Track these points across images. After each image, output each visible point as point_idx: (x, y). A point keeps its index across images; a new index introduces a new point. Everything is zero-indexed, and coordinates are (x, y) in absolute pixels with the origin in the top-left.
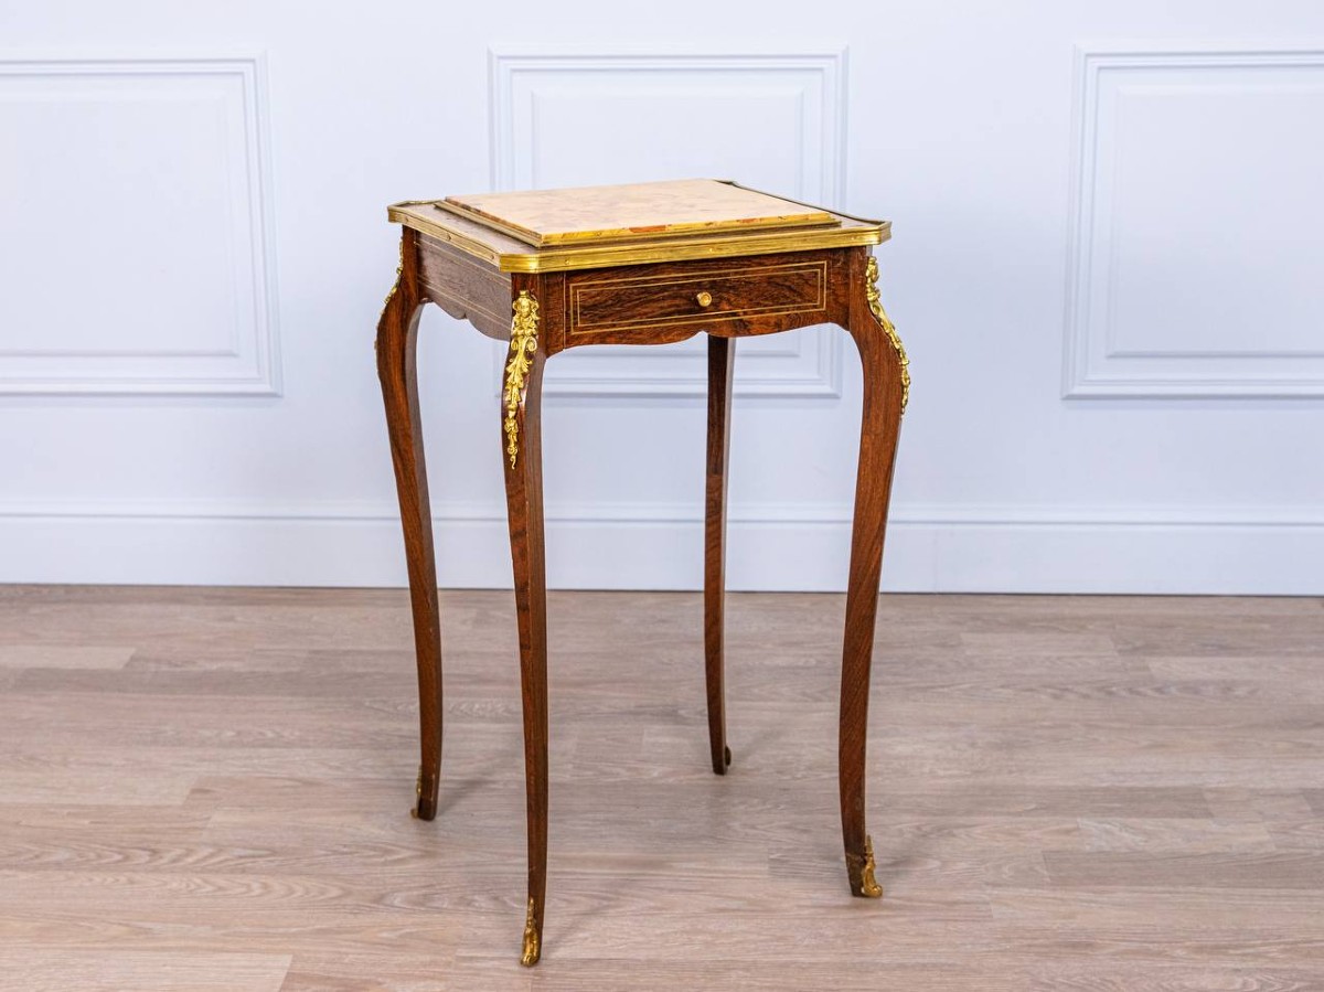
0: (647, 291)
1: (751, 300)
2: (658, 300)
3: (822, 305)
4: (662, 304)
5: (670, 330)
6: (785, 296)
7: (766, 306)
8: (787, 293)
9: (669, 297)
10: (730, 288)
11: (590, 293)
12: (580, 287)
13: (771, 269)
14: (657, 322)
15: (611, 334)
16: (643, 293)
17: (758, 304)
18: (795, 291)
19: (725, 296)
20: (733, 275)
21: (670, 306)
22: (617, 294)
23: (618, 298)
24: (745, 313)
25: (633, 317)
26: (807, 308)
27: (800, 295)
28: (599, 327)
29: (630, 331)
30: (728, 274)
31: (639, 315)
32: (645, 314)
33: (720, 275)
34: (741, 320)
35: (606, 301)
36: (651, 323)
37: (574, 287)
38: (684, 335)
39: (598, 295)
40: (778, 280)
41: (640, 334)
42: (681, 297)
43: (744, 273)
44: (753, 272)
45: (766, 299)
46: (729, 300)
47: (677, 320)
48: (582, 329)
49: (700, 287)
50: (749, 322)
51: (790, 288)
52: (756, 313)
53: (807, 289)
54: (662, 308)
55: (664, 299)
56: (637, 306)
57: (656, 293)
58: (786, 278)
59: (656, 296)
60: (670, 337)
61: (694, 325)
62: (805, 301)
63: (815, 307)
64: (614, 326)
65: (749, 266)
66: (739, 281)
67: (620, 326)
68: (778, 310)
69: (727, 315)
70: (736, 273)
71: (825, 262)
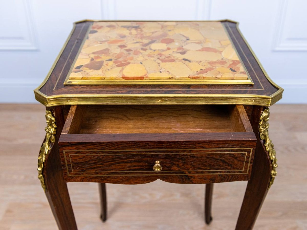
0: (119, 157)
1: (194, 166)
2: (127, 162)
3: (246, 171)
4: (130, 164)
5: (137, 178)
6: (219, 165)
7: (204, 169)
8: (221, 164)
9: (135, 161)
10: (179, 159)
11: (78, 156)
12: (70, 153)
13: (210, 151)
14: (126, 173)
15: (95, 177)
16: (116, 158)
17: (200, 168)
18: (226, 163)
19: (176, 163)
20: (182, 152)
21: (135, 166)
22: (98, 158)
23: (99, 159)
24: (190, 173)
25: (110, 170)
26: (235, 172)
27: (231, 165)
28: (86, 173)
29: (108, 177)
30: (178, 152)
31: (115, 169)
32: (118, 169)
33: (172, 152)
34: (187, 176)
35: (89, 161)
36: (123, 173)
37: (66, 153)
38: (147, 180)
39: (84, 157)
40: (214, 156)
41: (115, 178)
42: (143, 161)
43: (190, 151)
44: (197, 151)
45: (206, 166)
46: (178, 165)
47: (141, 173)
48: (76, 174)
49: (157, 157)
50: (191, 177)
51: (223, 161)
52: (197, 173)
53: (236, 162)
54: (130, 167)
55: (131, 162)
56: (112, 164)
57: (125, 159)
58: (221, 155)
59: (126, 160)
60: (136, 181)
61: (154, 176)
62: (234, 168)
63: (240, 172)
64: (97, 173)
65: (195, 148)
66: (186, 155)
67: (101, 174)
68: (213, 172)
69: (176, 173)
70: (184, 151)
71: (252, 149)
